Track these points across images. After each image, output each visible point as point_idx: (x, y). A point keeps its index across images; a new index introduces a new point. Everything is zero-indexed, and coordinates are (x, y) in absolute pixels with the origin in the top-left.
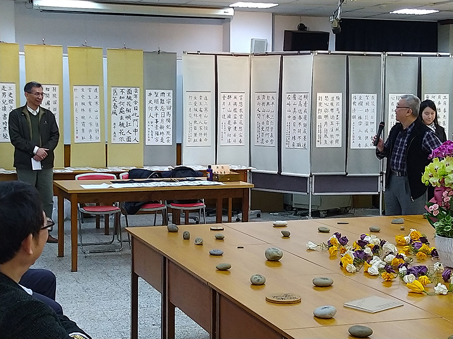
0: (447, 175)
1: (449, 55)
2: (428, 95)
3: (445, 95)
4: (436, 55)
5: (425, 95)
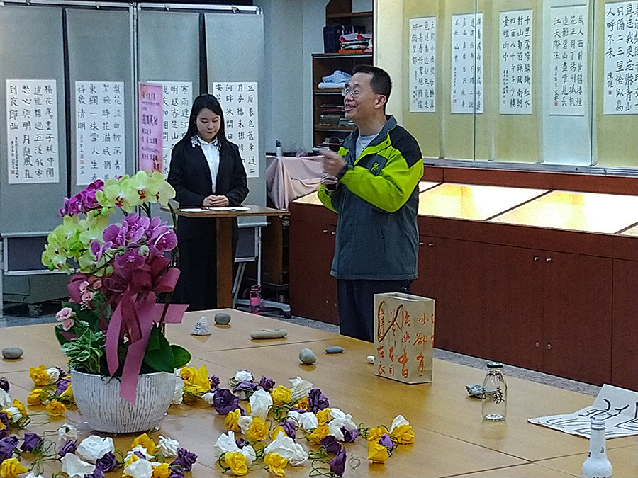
1: (255, 10)
2: (220, 83)
3: (250, 84)
4: (232, 11)
5: (215, 84)
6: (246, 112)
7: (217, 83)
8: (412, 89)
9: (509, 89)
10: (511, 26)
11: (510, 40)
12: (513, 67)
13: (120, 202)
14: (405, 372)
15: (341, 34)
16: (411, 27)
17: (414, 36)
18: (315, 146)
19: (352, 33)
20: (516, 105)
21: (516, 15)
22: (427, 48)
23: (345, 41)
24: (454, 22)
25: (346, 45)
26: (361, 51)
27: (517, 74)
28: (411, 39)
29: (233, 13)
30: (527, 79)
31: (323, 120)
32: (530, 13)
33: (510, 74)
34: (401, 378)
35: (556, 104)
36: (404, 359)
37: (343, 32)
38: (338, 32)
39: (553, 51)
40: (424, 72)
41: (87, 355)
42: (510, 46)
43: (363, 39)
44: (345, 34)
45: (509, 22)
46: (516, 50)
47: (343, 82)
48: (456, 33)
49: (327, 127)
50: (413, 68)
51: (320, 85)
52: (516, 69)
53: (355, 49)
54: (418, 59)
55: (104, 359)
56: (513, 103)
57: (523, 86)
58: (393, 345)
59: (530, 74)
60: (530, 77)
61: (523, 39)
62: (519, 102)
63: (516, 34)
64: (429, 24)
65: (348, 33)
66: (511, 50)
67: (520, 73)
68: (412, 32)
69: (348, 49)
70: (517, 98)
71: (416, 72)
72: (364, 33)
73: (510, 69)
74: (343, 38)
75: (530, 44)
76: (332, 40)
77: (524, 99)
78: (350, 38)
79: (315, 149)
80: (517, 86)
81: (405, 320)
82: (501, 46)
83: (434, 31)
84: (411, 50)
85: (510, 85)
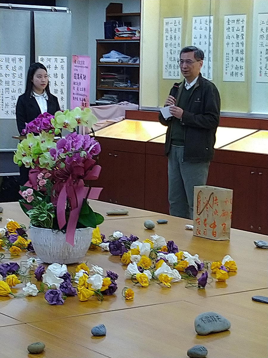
0: (42, 153)
1: (66, 9)
2: (43, 57)
3: (62, 58)
4: (51, 10)
5: (40, 57)
6: (59, 76)
7: (41, 57)
8: (164, 64)
9: (230, 65)
10: (232, 25)
11: (231, 33)
12: (233, 51)
13: (66, 125)
14: (214, 234)
15: (116, 27)
16: (165, 23)
17: (167, 30)
18: (97, 99)
19: (123, 26)
20: (234, 76)
21: (235, 18)
22: (175, 37)
23: (118, 31)
24: (194, 22)
25: (120, 34)
26: (130, 38)
27: (235, 55)
28: (164, 31)
29: (52, 11)
30: (242, 59)
31: (103, 83)
32: (244, 17)
33: (230, 56)
34: (212, 238)
35: (261, 75)
36: (214, 226)
37: (117, 25)
38: (114, 25)
39: (260, 41)
40: (173, 53)
41: (45, 216)
42: (231, 37)
43: (131, 30)
44: (119, 27)
45: (230, 23)
46: (235, 40)
47: (117, 58)
48: (195, 28)
49: (105, 87)
50: (165, 50)
51: (101, 60)
52: (235, 52)
53: (126, 37)
54: (169, 44)
55: (55, 219)
56: (232, 74)
57: (239, 64)
58: (206, 217)
59: (244, 56)
60: (244, 58)
61: (239, 33)
62: (236, 74)
63: (235, 30)
64: (177, 22)
65: (120, 27)
66: (232, 40)
67: (237, 55)
68: (165, 27)
69: (121, 37)
70: (235, 71)
71: (167, 53)
72: (131, 26)
73: (231, 53)
74: (117, 29)
75: (244, 37)
76: (110, 31)
77: (240, 71)
78: (122, 30)
79: (97, 101)
80: (235, 63)
81: (215, 201)
82: (225, 37)
83: (180, 26)
84: (165, 38)
85: (231, 63)
